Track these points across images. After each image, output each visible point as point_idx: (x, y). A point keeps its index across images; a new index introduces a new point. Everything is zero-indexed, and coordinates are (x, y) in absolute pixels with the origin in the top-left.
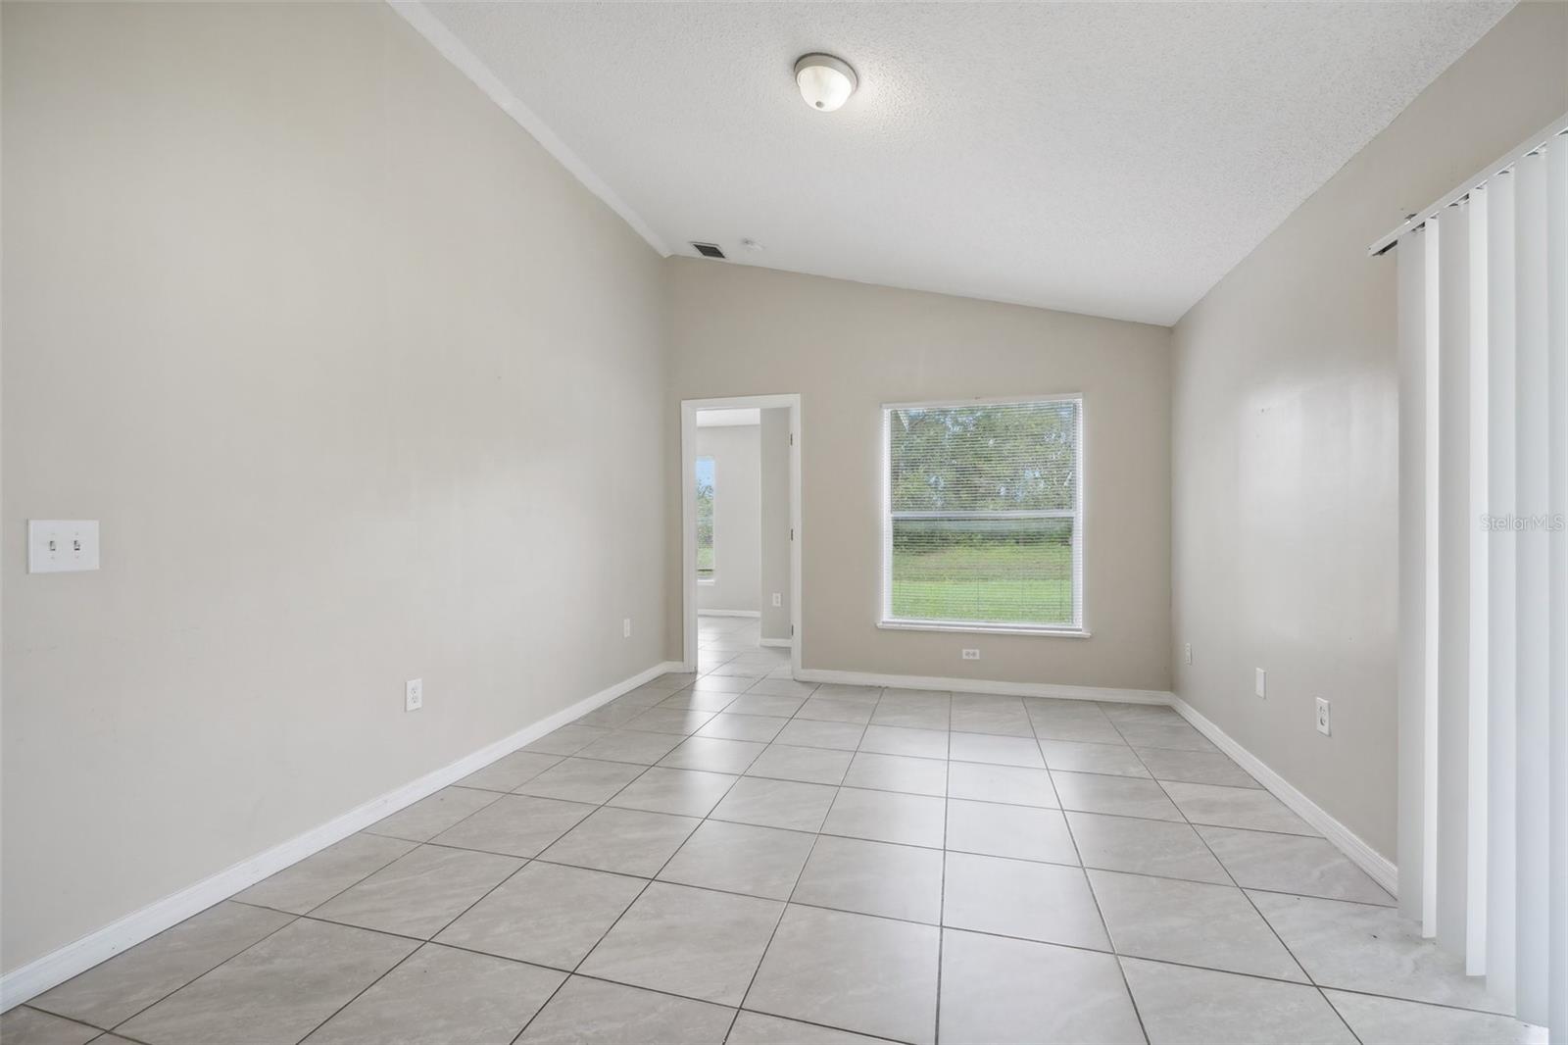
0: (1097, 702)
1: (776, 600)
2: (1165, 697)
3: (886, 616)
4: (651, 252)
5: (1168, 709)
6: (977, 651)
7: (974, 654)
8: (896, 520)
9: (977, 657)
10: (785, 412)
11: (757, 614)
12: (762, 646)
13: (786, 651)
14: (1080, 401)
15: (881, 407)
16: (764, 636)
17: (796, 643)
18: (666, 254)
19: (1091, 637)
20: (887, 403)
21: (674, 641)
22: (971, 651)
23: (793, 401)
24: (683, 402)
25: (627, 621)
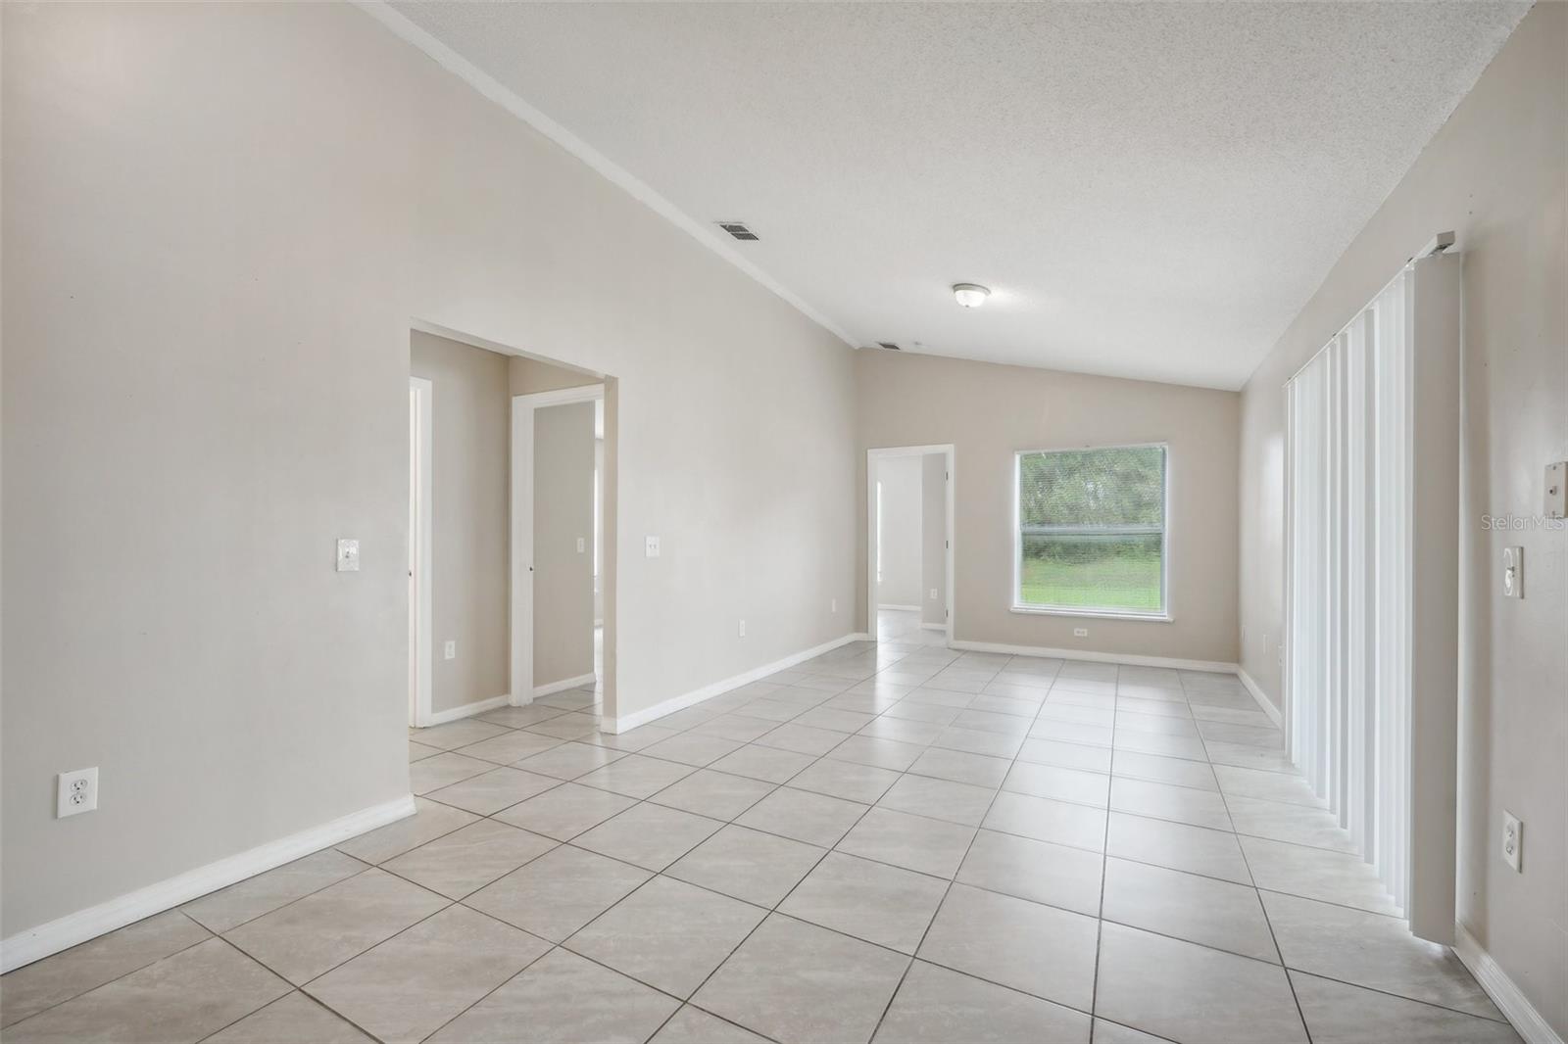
0: (1177, 669)
1: (934, 594)
2: (1232, 668)
3: (1017, 603)
4: (847, 347)
5: (1235, 676)
6: (1086, 630)
7: (1083, 632)
8: (1024, 534)
9: (1086, 635)
10: (943, 457)
11: (919, 608)
12: (923, 629)
13: (942, 632)
14: (1167, 447)
15: (1013, 453)
16: (924, 622)
17: (950, 625)
18: (856, 345)
19: (1174, 622)
20: (1018, 450)
21: (861, 620)
22: (1081, 630)
23: (949, 449)
24: (869, 451)
25: (834, 602)
